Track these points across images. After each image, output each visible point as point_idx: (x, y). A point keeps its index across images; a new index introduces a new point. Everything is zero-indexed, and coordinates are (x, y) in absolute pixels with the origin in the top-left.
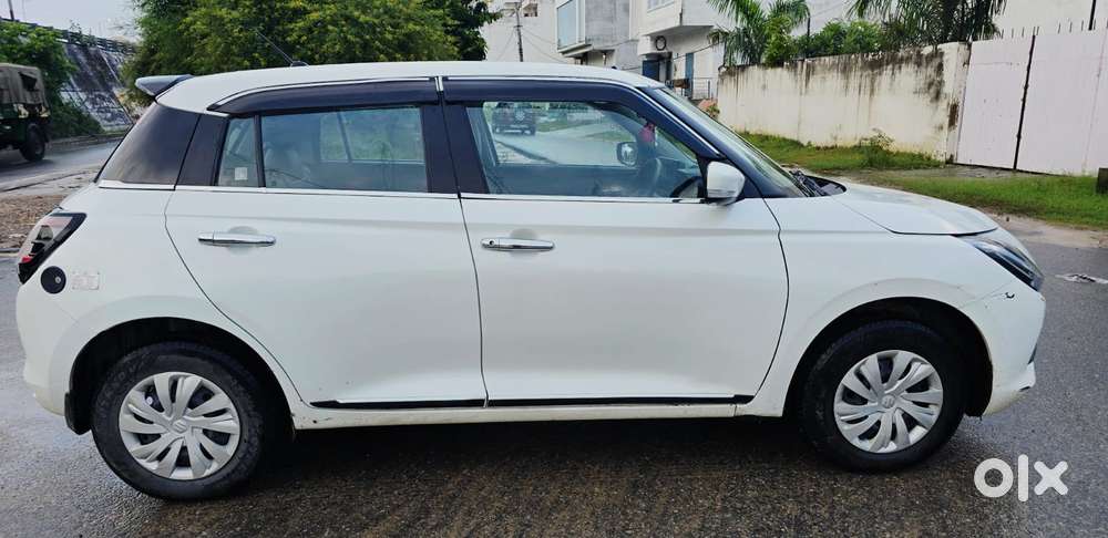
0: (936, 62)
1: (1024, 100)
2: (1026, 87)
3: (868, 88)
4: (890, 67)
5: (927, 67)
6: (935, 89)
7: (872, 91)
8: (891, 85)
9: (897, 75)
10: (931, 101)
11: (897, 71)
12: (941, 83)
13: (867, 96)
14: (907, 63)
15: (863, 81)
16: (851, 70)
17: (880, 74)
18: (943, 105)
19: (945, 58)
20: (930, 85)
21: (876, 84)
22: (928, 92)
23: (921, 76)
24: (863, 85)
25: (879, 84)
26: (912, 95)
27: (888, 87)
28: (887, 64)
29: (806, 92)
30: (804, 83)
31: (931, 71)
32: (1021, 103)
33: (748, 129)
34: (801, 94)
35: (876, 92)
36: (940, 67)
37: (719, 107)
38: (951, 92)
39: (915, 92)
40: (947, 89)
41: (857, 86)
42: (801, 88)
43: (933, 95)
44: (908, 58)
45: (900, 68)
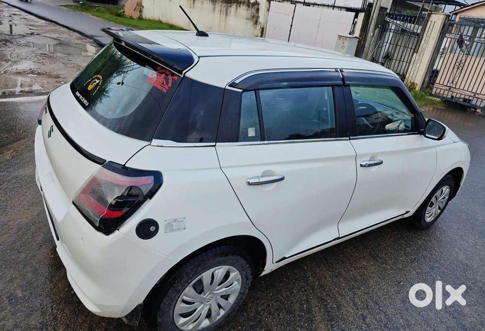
0: (256, 7)
1: (290, 31)
2: (291, 26)
3: (225, 12)
4: (235, 4)
5: (252, 8)
6: (255, 19)
7: (227, 14)
8: (236, 13)
9: (239, 9)
10: (254, 24)
11: (238, 7)
12: (258, 17)
13: (224, 16)
14: (243, 5)
15: (222, 8)
16: (216, 2)
17: (231, 7)
18: (259, 27)
19: (260, 6)
20: (253, 17)
21: (228, 11)
22: (252, 20)
23: (249, 12)
24: (222, 10)
25: (230, 12)
26: (245, 20)
27: (234, 14)
28: (234, 3)
29: (193, 7)
30: (192, 2)
31: (254, 10)
32: (289, 32)
33: (161, 20)
34: (191, 7)
35: (229, 15)
36: (258, 10)
37: (143, 5)
38: (262, 21)
39: (247, 19)
40: (261, 20)
41: (219, 9)
42: (191, 5)
43: (255, 22)
44: (243, 2)
45: (240, 6)
